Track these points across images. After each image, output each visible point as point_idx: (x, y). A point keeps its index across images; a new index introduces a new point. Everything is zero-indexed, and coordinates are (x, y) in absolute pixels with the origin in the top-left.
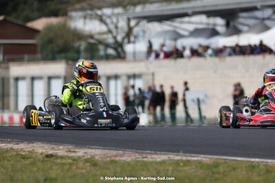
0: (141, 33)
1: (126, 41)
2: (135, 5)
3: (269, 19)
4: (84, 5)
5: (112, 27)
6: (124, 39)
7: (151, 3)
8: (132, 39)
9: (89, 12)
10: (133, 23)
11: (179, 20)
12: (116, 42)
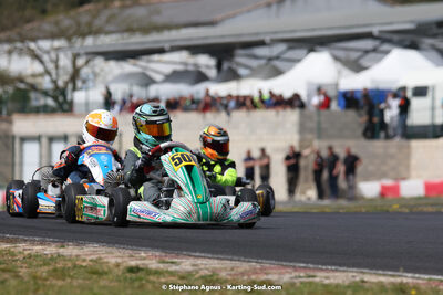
0: (91, 77)
1: (70, 86)
2: (84, 35)
3: (277, 58)
4: (12, 34)
5: (51, 66)
6: (66, 83)
7: (107, 33)
8: (79, 84)
9: (19, 45)
10: (80, 62)
11: (145, 58)
12: (57, 88)
